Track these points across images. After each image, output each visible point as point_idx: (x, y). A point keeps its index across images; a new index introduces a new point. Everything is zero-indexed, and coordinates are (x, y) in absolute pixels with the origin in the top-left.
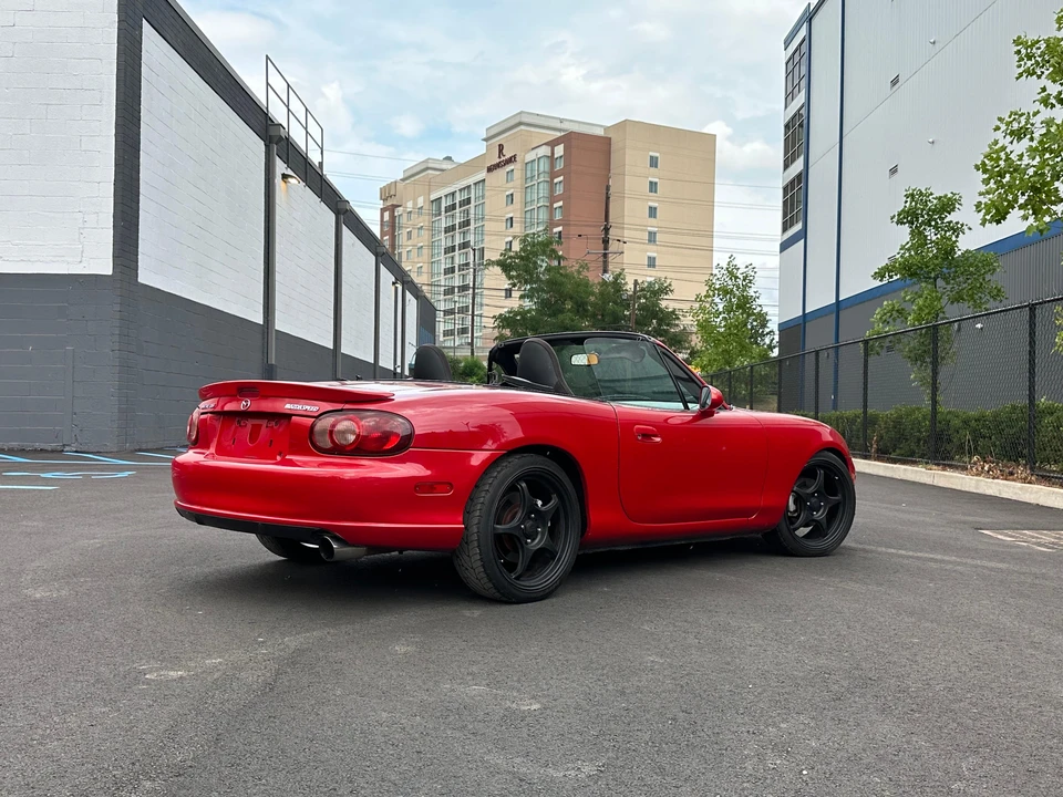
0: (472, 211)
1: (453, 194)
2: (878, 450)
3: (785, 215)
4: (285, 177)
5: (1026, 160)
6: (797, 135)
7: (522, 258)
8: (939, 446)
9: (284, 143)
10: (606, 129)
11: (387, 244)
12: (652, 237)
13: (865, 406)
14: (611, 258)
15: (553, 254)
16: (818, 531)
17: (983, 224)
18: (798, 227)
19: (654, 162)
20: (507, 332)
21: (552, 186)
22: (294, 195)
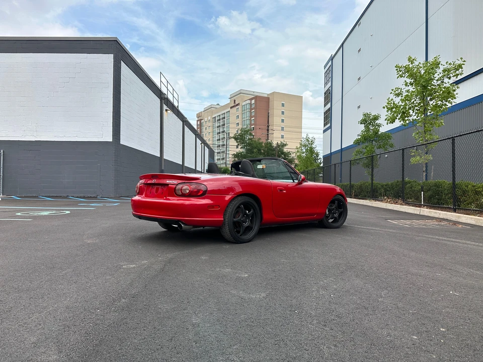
0: (226, 121)
1: (220, 115)
2: (354, 195)
3: (325, 121)
4: (166, 110)
5: (400, 103)
6: (328, 97)
7: (240, 136)
8: (373, 193)
9: (166, 100)
10: (268, 95)
11: (199, 132)
12: (283, 129)
13: (350, 182)
14: (270, 135)
15: (251, 134)
16: (336, 221)
17: (387, 124)
18: (329, 125)
19: (283, 105)
20: (236, 159)
21: (251, 113)
22: (169, 116)
